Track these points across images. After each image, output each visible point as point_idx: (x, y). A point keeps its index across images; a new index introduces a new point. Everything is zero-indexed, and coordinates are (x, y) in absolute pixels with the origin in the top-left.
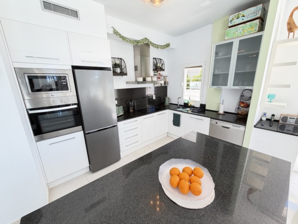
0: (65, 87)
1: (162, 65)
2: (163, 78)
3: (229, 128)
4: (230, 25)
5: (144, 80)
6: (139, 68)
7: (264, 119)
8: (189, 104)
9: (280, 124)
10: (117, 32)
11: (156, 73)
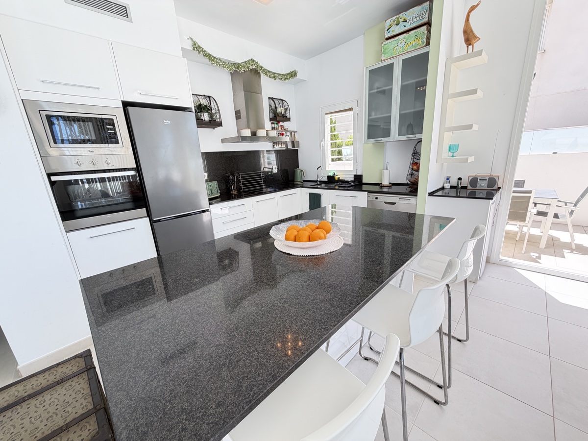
0: (112, 139)
1: (286, 110)
2: (289, 134)
3: (395, 203)
4: (388, 35)
5: (254, 134)
6: (243, 114)
7: (447, 186)
8: (336, 178)
9: (469, 191)
10: (200, 47)
11: (276, 126)
